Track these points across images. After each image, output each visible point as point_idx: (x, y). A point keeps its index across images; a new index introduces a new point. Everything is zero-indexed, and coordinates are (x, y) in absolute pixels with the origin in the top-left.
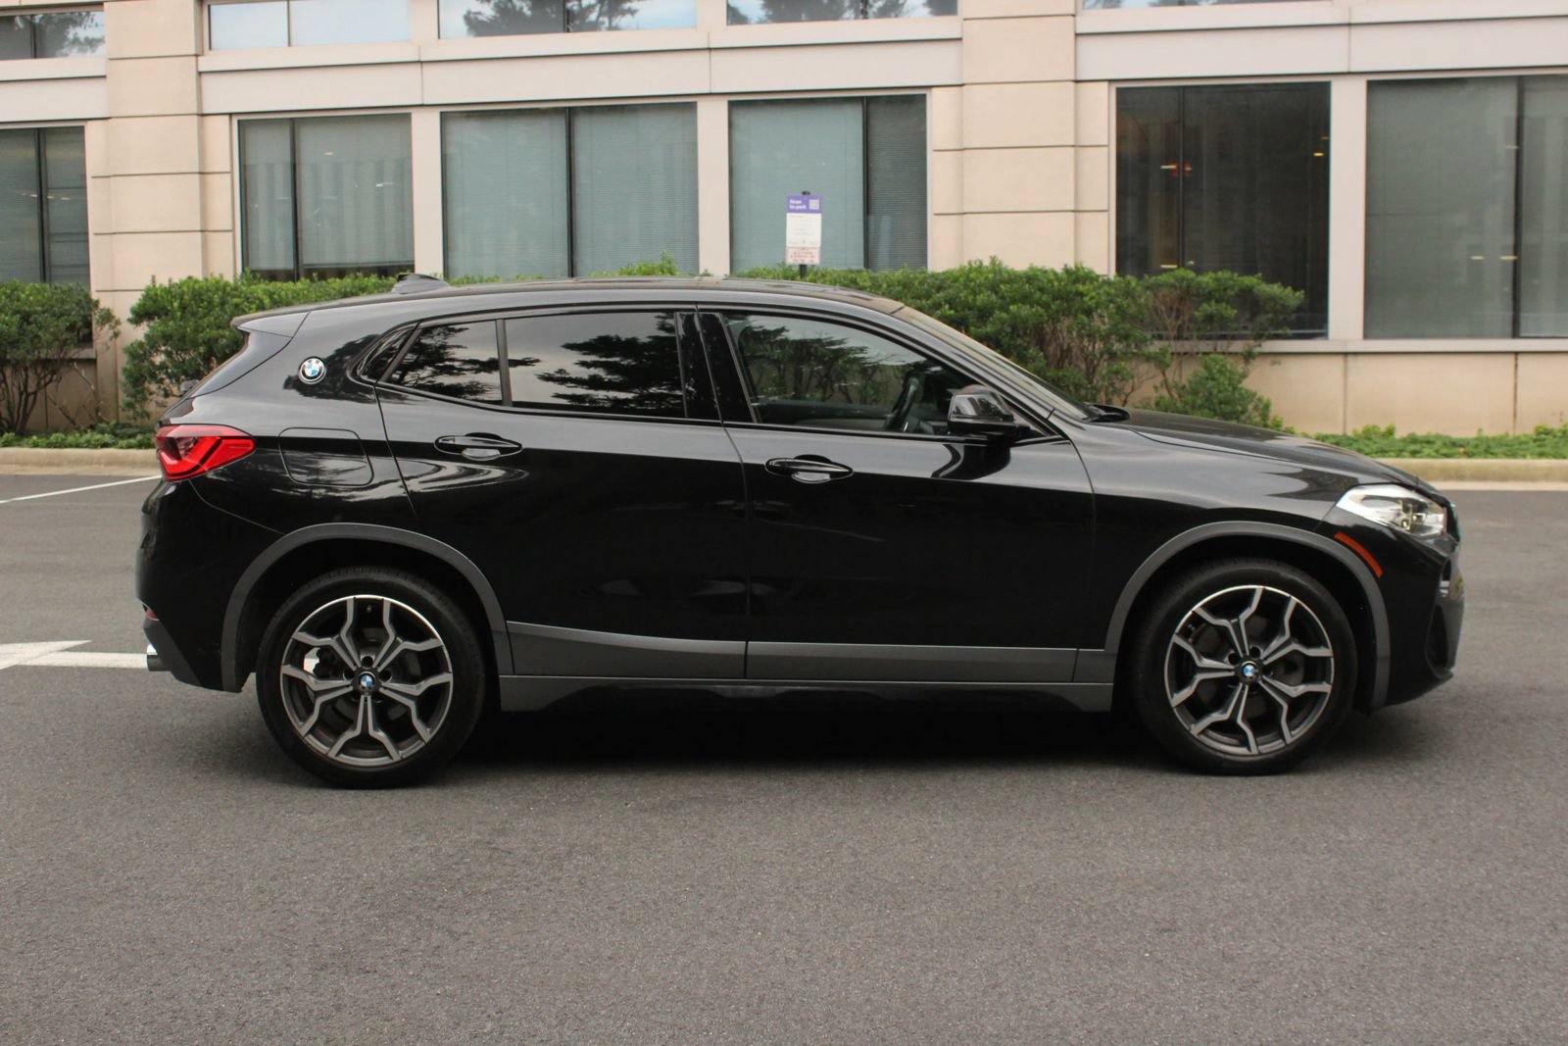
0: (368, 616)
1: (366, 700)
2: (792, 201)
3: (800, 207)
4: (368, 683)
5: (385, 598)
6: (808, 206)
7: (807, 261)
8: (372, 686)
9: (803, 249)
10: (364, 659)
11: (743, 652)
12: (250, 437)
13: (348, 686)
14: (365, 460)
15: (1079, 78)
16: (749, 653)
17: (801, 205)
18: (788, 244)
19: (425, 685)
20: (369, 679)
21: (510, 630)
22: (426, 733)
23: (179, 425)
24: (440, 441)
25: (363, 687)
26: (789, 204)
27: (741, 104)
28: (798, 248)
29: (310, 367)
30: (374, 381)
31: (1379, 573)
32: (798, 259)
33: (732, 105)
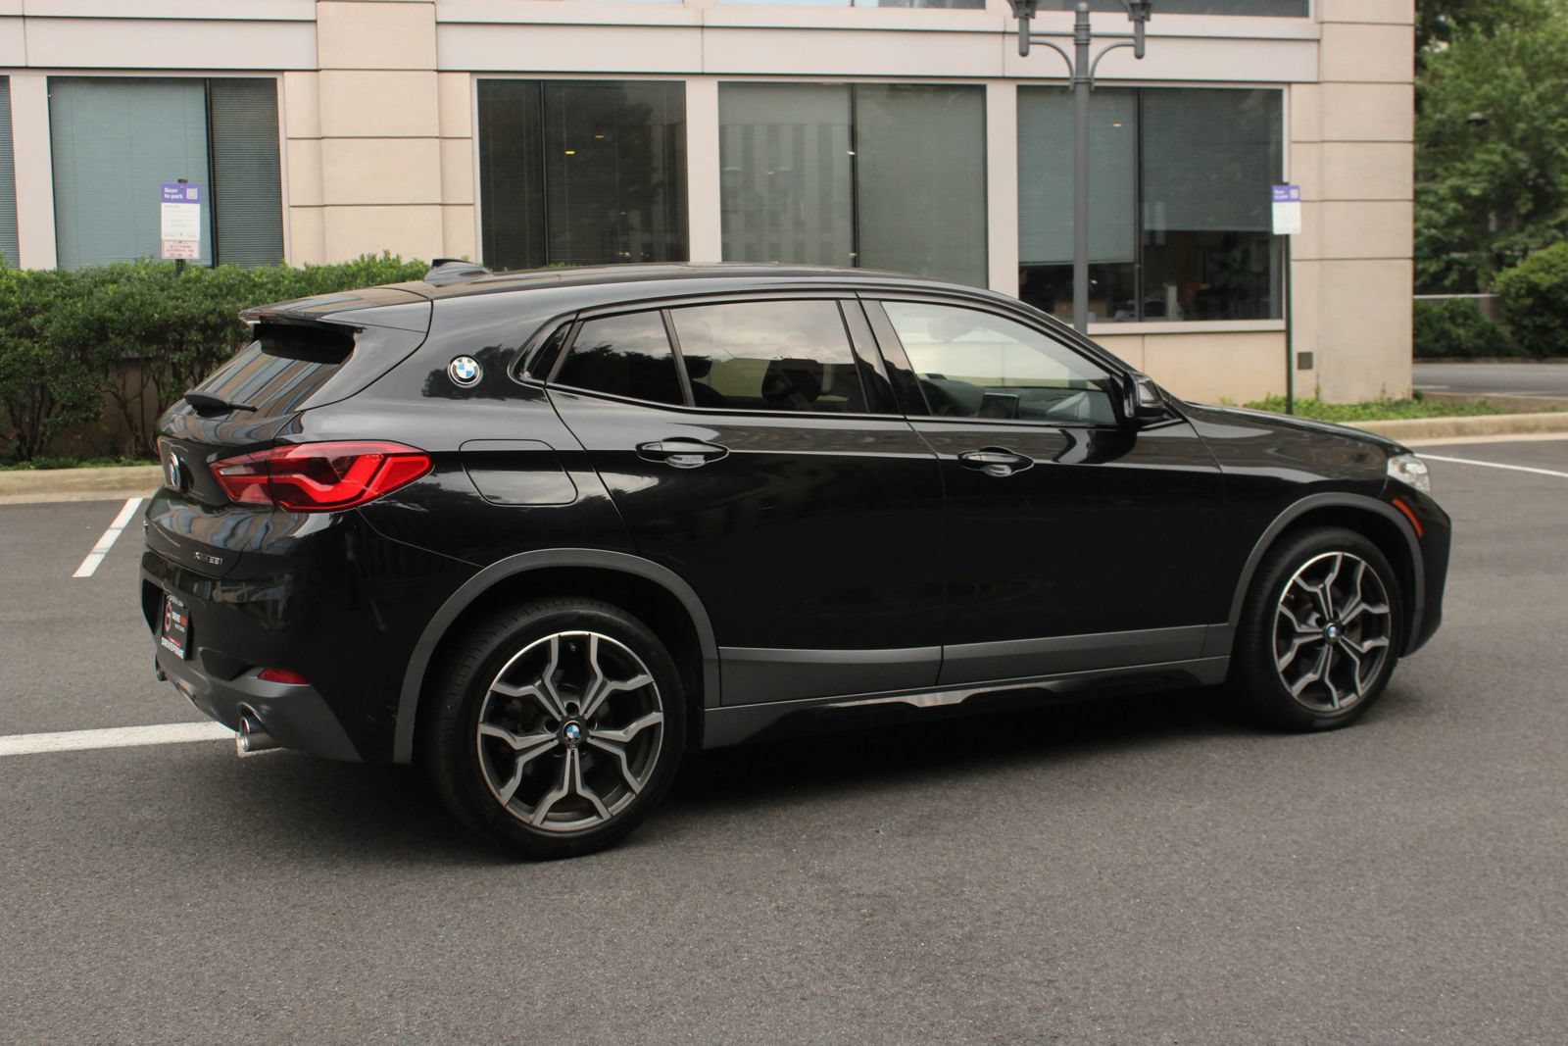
0: (574, 656)
1: (573, 754)
2: (167, 190)
3: (177, 197)
4: (574, 733)
5: (592, 633)
6: (185, 196)
7: (185, 256)
8: (579, 737)
9: (181, 242)
10: (568, 705)
11: (940, 658)
12: (425, 454)
13: (552, 740)
14: (564, 473)
15: (440, 68)
16: (945, 658)
17: (178, 194)
18: (163, 237)
19: (635, 727)
20: (575, 729)
21: (722, 657)
22: (637, 785)
23: (301, 444)
24: (644, 448)
25: (570, 739)
26: (163, 193)
27: (59, 81)
28: (174, 241)
29: (462, 368)
30: (542, 383)
31: (1420, 533)
32: (176, 253)
33: (51, 81)
